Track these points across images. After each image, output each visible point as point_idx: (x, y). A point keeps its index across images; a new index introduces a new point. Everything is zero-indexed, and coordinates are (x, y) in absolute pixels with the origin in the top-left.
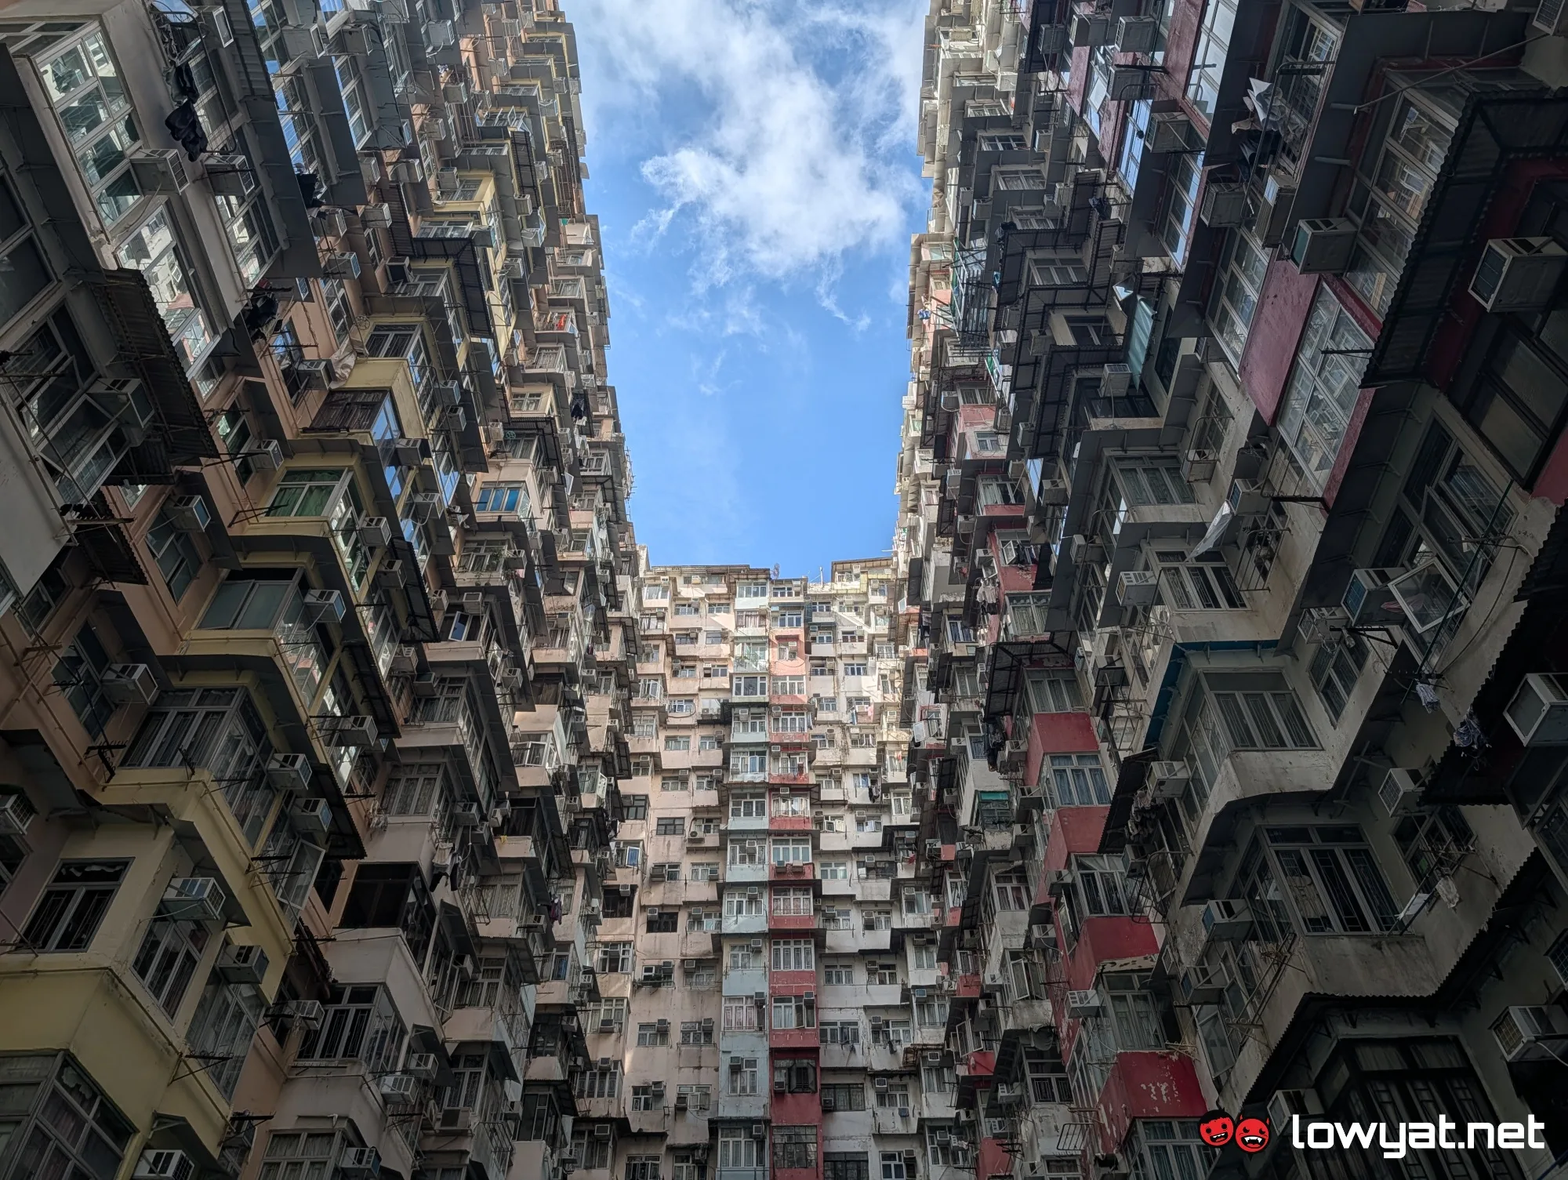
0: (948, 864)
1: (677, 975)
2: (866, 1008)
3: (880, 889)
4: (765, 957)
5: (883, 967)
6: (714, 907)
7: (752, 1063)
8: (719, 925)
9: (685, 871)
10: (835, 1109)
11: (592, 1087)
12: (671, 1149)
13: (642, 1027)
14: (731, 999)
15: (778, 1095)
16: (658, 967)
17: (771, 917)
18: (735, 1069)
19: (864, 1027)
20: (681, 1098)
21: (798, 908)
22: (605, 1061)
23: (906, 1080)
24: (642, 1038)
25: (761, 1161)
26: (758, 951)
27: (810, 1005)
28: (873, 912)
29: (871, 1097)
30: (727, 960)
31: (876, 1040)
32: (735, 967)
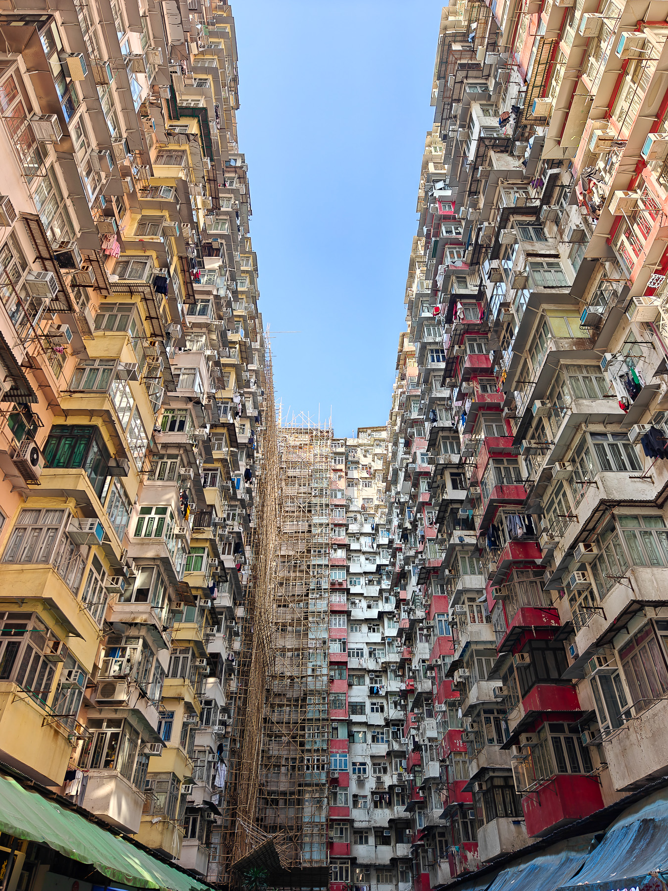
2: (367, 643)
3: (374, 591)
4: (326, 621)
5: (374, 625)
10: (353, 685)
17: (328, 604)
19: (366, 651)
23: (381, 674)
26: (323, 619)
27: (344, 643)
28: (371, 601)
29: (367, 680)
31: (370, 656)
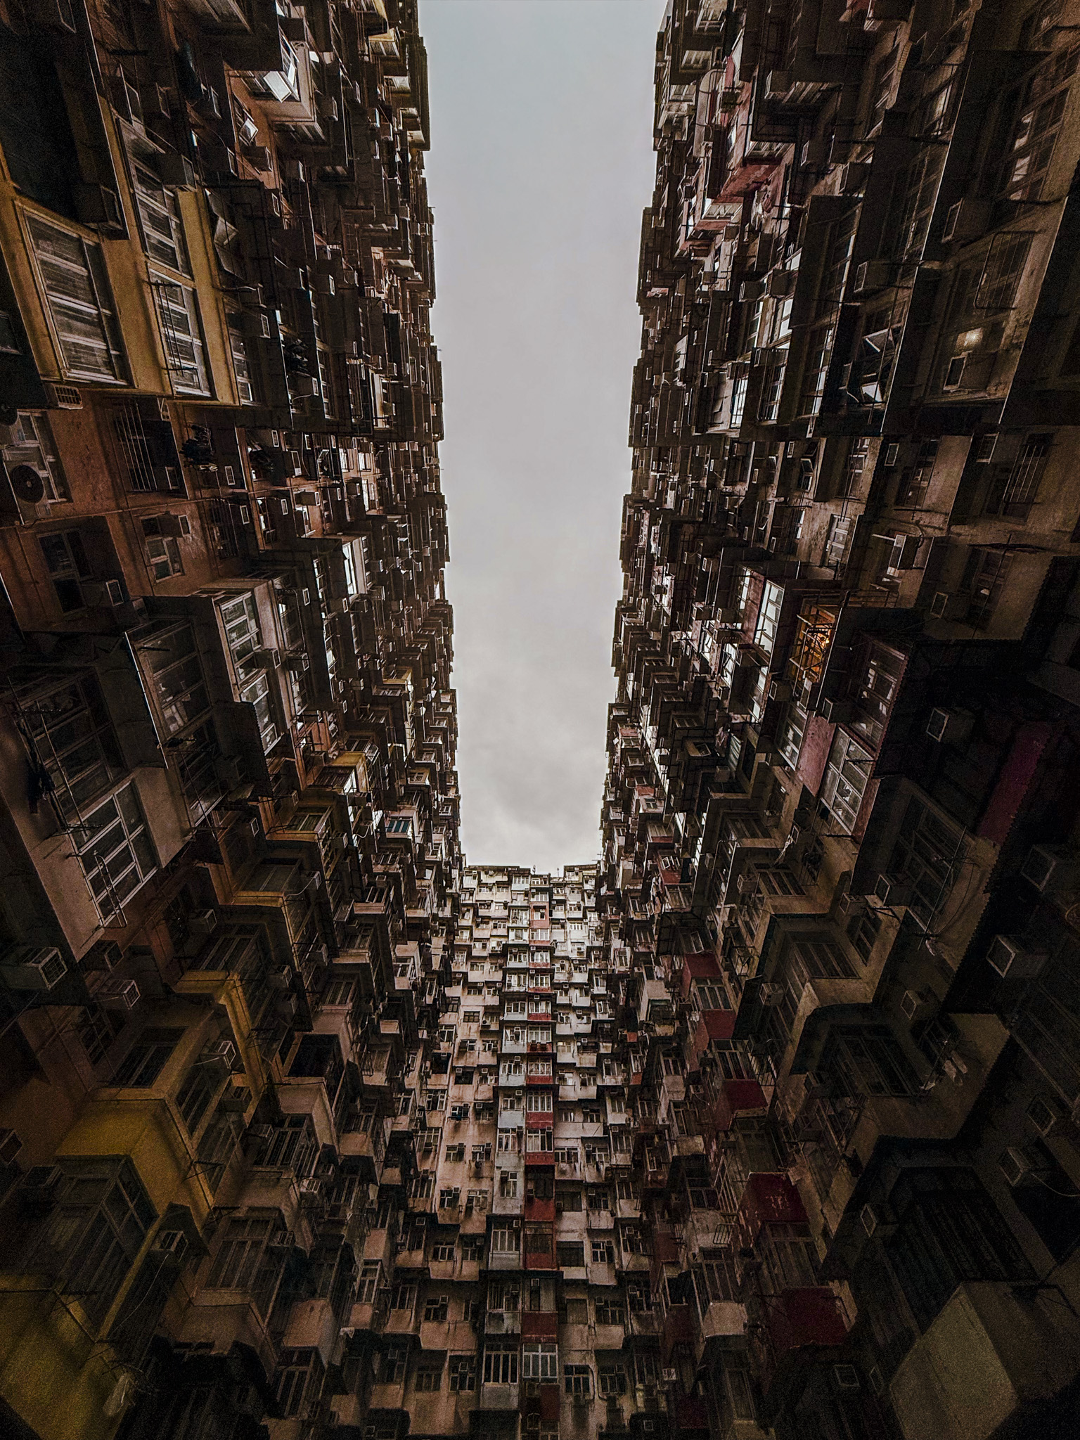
0: (632, 1045)
1: (471, 1114)
2: (583, 1139)
3: (589, 1060)
4: (523, 1103)
5: (592, 1111)
6: (494, 1070)
7: (514, 1176)
8: (497, 1080)
9: (479, 1045)
10: (564, 1210)
11: (416, 1191)
12: (462, 1237)
13: (449, 1148)
14: (502, 1130)
15: (529, 1200)
16: (460, 1108)
17: (527, 1077)
18: (504, 1181)
19: (581, 1152)
20: (470, 1200)
21: (542, 1071)
22: (426, 1171)
23: (606, 1190)
24: (448, 1156)
25: (517, 1248)
26: (519, 1099)
27: (549, 1135)
28: (587, 1075)
29: (585, 1202)
30: (501, 1104)
31: (588, 1161)
32: (505, 1109)
